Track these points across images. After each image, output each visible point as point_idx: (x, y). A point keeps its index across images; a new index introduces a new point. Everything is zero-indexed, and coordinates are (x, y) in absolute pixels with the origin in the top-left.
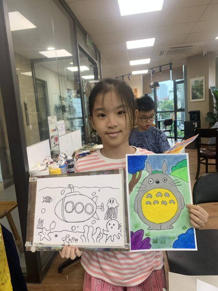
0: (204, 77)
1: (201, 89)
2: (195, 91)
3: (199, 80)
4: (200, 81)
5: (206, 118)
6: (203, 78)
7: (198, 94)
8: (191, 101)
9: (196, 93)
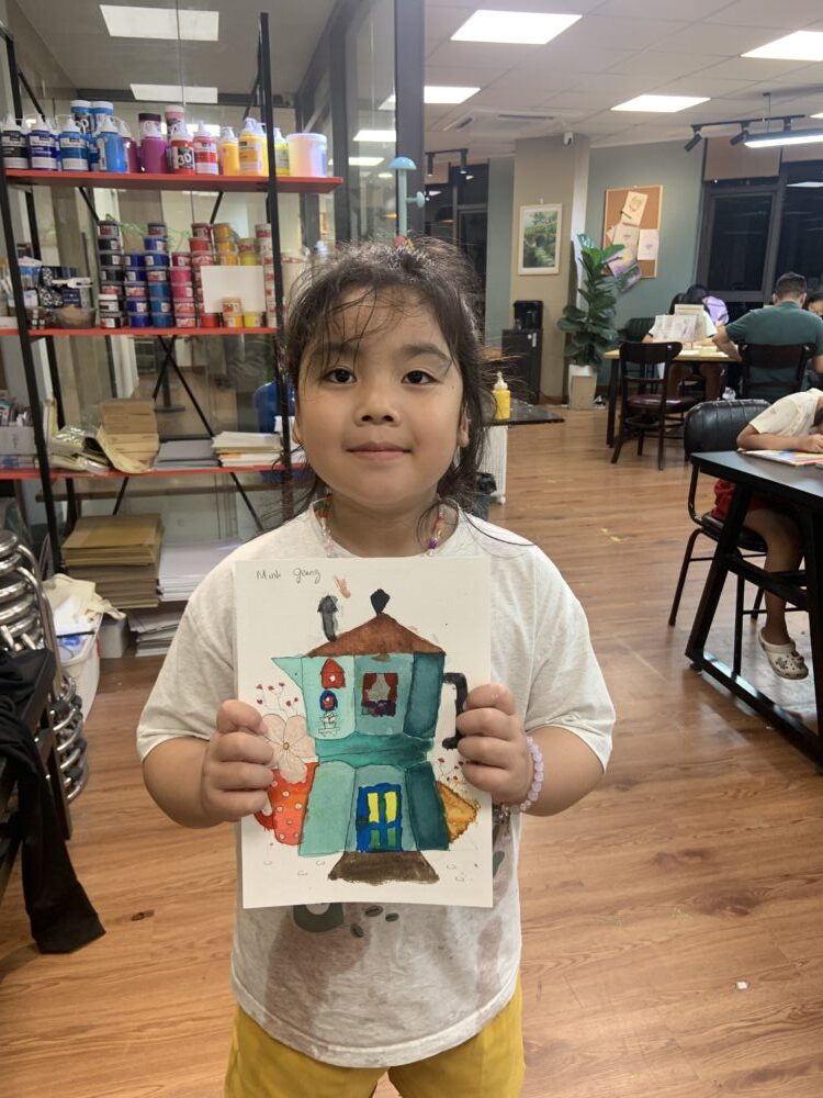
0: (560, 205)
1: (551, 239)
2: (534, 245)
3: (547, 212)
4: (548, 216)
5: (559, 323)
6: (556, 208)
7: (540, 252)
8: (520, 273)
9: (534, 249)
